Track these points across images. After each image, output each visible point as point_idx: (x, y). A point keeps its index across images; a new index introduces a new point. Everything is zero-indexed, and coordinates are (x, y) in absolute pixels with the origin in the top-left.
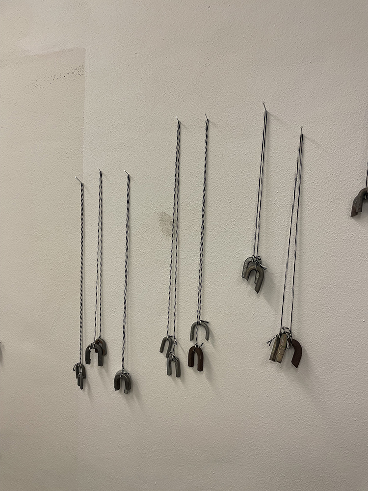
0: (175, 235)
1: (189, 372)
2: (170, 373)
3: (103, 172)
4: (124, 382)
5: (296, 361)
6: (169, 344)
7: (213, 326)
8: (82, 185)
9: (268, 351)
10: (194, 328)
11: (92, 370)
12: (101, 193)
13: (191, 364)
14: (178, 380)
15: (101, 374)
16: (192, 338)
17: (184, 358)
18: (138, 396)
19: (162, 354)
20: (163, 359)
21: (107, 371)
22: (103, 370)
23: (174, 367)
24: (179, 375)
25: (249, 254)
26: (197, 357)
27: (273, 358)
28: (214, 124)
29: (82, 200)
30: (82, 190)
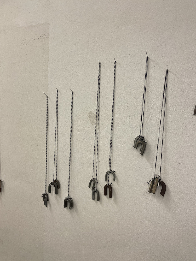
0: (97, 124)
1: (104, 198)
2: (94, 199)
3: (59, 90)
4: (69, 203)
5: (163, 193)
6: (93, 183)
7: (117, 174)
8: (47, 97)
9: (147, 187)
10: (107, 174)
11: (52, 196)
12: (57, 101)
13: (105, 194)
14: (98, 202)
15: (56, 198)
16: (106, 180)
17: (102, 191)
18: (77, 211)
19: (89, 188)
20: (90, 191)
21: (60, 197)
22: (58, 197)
23: (96, 195)
24: (99, 199)
25: (137, 135)
26: (109, 190)
27: (150, 191)
28: (119, 64)
29: (47, 105)
30: (47, 100)
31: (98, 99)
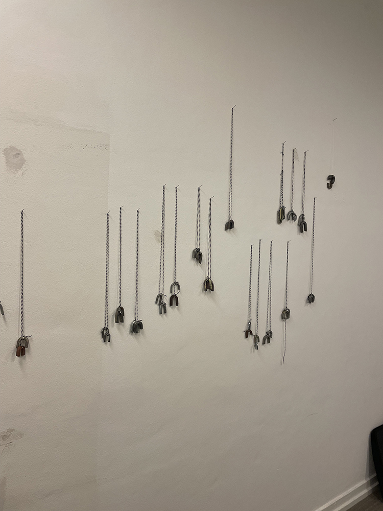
2: (161, 313)
6: (160, 298)
8: (108, 215)
10: (172, 287)
13: (171, 304)
16: (171, 292)
17: (167, 303)
19: (156, 305)
23: (163, 309)
24: (165, 312)
26: (174, 300)
28: (179, 189)
29: (108, 224)
30: (108, 218)
31: (163, 218)
